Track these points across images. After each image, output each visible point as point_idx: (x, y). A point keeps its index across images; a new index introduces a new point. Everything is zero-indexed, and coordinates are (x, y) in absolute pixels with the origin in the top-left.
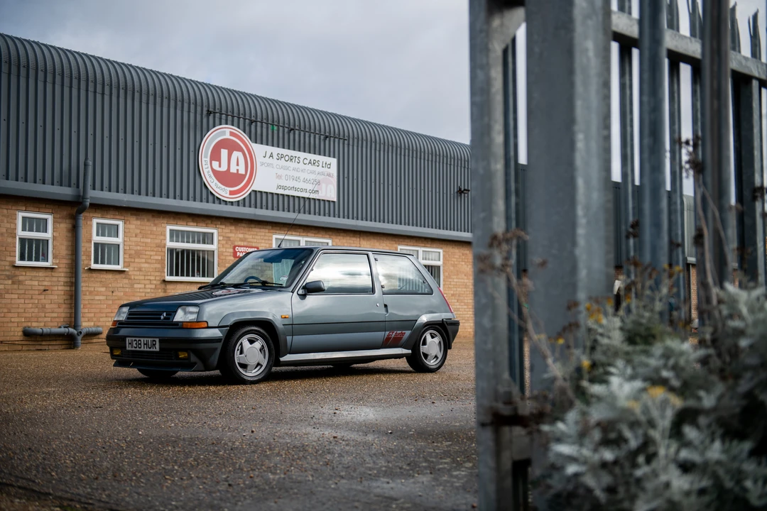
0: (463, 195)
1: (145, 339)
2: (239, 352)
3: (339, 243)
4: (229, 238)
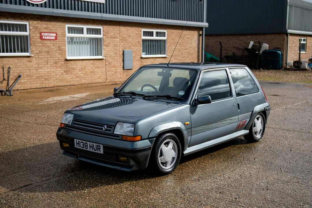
3: (107, 29)
4: (37, 28)
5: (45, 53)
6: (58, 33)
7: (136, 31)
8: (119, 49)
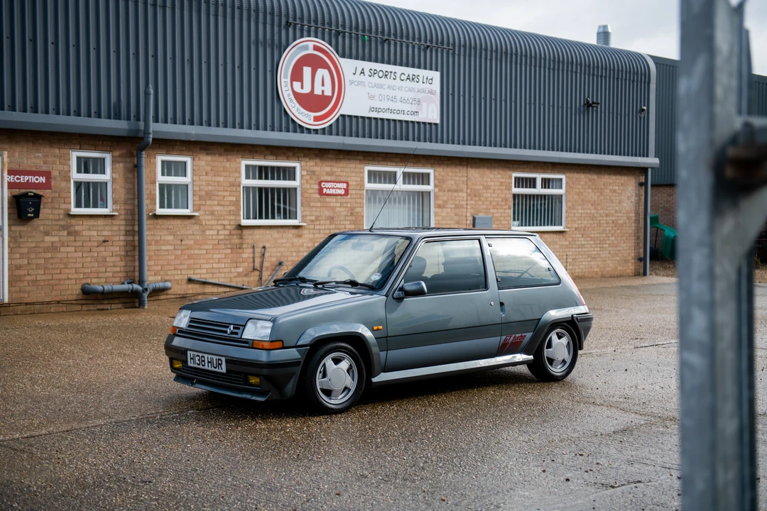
0: (590, 108)
1: (210, 356)
2: (321, 375)
3: (443, 174)
4: (313, 172)
5: (325, 220)
6: (350, 183)
7: (500, 176)
8: (464, 214)
